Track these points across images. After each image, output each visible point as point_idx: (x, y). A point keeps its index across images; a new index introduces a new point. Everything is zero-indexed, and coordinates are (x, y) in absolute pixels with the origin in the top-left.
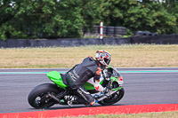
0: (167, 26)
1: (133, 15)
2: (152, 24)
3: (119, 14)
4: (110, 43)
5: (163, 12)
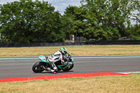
0: (103, 37)
1: (87, 31)
2: (96, 35)
3: (81, 31)
4: (77, 44)
5: (101, 30)
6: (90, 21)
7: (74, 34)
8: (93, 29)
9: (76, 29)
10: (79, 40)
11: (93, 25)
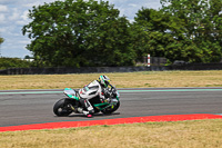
1: (170, 49)
2: (185, 56)
3: (161, 48)
4: (155, 70)
5: (194, 47)
6: (175, 32)
7: (151, 53)
8: (180, 44)
9: (153, 44)
10: (158, 62)
11: (180, 39)
